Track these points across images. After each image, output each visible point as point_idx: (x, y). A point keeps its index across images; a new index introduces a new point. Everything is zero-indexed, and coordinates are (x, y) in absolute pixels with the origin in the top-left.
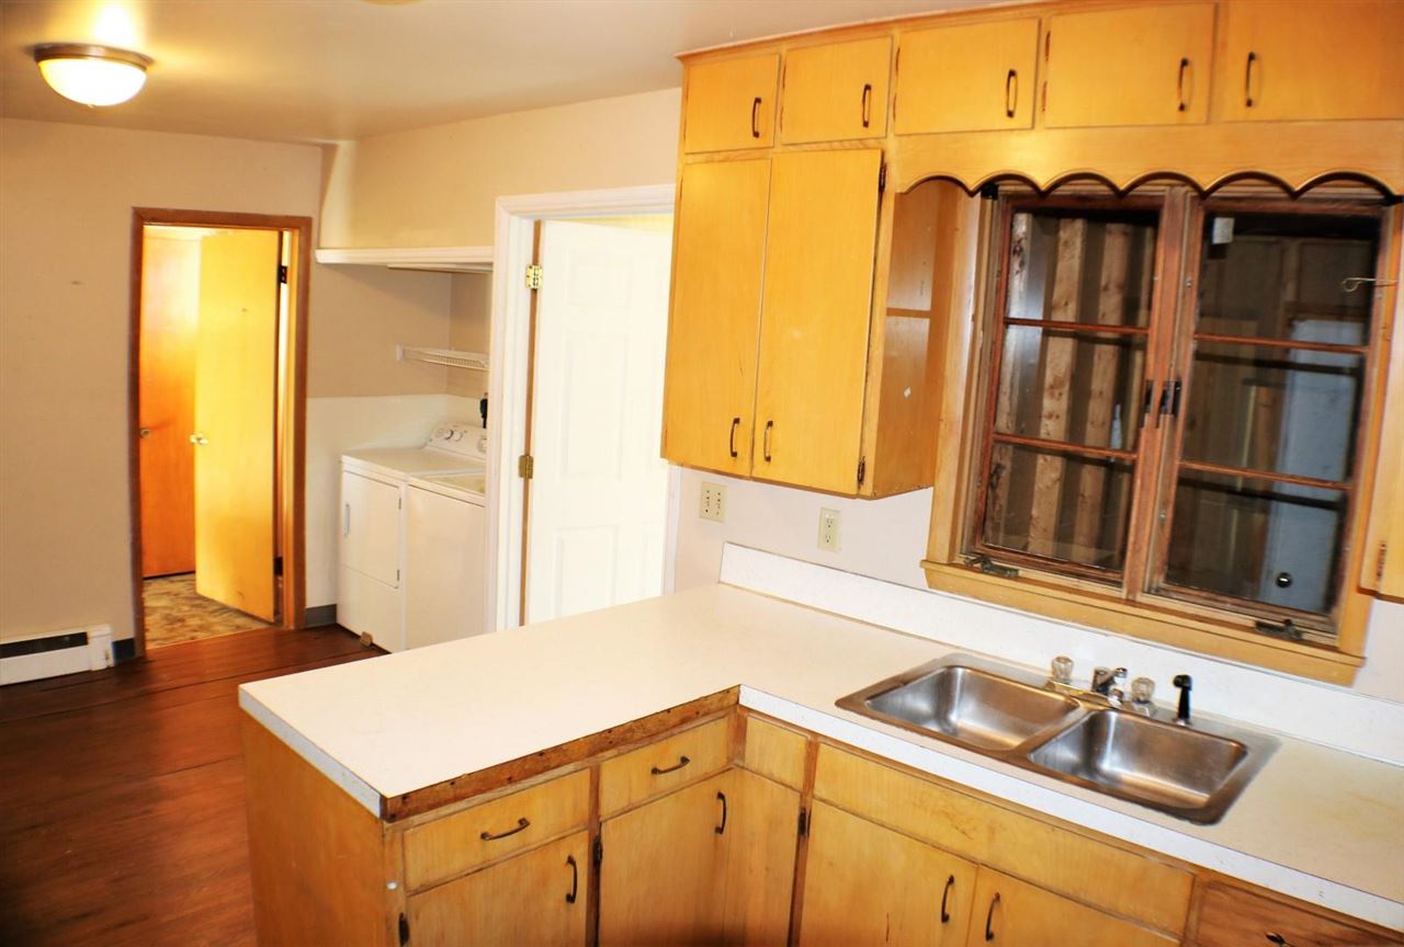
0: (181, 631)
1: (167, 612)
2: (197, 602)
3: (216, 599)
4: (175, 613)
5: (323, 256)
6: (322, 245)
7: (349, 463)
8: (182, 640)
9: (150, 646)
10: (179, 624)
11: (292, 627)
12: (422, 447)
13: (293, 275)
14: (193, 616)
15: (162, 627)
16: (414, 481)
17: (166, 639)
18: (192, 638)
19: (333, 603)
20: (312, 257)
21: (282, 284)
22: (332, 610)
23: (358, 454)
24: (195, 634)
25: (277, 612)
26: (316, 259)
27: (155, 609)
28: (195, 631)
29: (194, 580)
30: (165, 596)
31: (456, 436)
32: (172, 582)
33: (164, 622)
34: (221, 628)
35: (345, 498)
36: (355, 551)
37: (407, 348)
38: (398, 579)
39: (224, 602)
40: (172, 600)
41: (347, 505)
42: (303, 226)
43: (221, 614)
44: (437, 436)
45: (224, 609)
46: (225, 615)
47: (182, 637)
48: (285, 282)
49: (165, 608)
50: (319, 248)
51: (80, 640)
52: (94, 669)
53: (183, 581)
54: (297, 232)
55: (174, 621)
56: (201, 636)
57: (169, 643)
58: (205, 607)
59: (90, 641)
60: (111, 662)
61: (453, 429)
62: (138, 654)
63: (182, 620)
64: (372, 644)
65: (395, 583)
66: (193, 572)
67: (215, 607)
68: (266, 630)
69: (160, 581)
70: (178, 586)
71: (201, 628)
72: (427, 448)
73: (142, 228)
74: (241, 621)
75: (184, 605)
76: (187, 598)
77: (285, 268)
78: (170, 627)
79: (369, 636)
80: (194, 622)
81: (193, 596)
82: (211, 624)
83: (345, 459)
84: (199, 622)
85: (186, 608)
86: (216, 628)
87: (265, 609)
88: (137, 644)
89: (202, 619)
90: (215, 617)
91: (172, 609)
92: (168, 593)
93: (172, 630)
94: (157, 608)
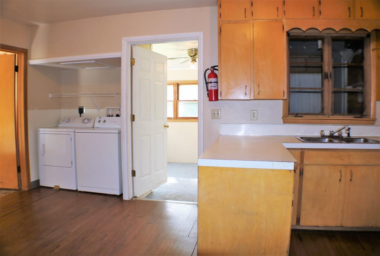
5: (32, 62)
6: (32, 59)
11: (27, 189)
13: (21, 69)
20: (28, 62)
21: (16, 72)
22: (38, 182)
25: (19, 185)
26: (29, 63)
31: (71, 121)
41: (43, 145)
42: (25, 53)
50: (30, 59)
61: (69, 119)
64: (60, 189)
65: (71, 166)
68: (15, 193)
72: (59, 126)
77: (18, 66)
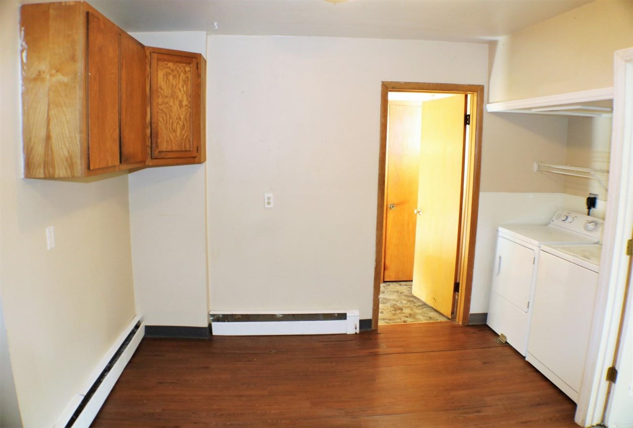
0: (400, 316)
1: (395, 302)
2: (411, 299)
3: (421, 299)
4: (399, 305)
5: (490, 108)
6: (490, 101)
7: (502, 231)
8: (399, 322)
9: (381, 323)
10: (400, 311)
11: (461, 323)
12: (547, 224)
13: (473, 120)
14: (408, 307)
15: (390, 312)
16: (544, 247)
17: (390, 320)
18: (404, 322)
19: (485, 312)
20: (484, 108)
21: (467, 125)
22: (485, 316)
23: (508, 226)
24: (406, 319)
25: (453, 313)
26: (486, 110)
27: (387, 300)
28: (407, 317)
29: (412, 286)
30: (395, 293)
31: (570, 219)
32: (401, 285)
33: (392, 309)
34: (421, 317)
35: (499, 252)
36: (501, 285)
37: (541, 164)
38: (528, 307)
39: (426, 302)
40: (399, 296)
41: (500, 257)
42: (479, 90)
43: (423, 308)
44: (557, 219)
45: (425, 305)
46: (425, 309)
47: (399, 320)
48: (469, 124)
49: (394, 300)
50: (488, 103)
51: (343, 316)
52: (348, 333)
53: (406, 285)
54: (475, 94)
55: (397, 309)
56: (410, 320)
57: (391, 323)
58: (415, 303)
59: (347, 318)
60: (358, 331)
61: (567, 215)
62: (373, 327)
63: (401, 309)
64: (506, 342)
65: (526, 310)
66: (412, 281)
67: (420, 304)
68: (445, 322)
69: (394, 283)
70: (402, 288)
71: (410, 315)
72: (550, 225)
73: (387, 93)
74: (433, 314)
75: (404, 300)
76: (406, 296)
77: (469, 115)
78: (394, 312)
79: (505, 337)
80: (407, 311)
81: (411, 295)
82: (416, 314)
83: (501, 229)
84: (410, 312)
85: (404, 302)
86: (419, 317)
87: (447, 310)
88: (373, 322)
89: (412, 310)
90: (419, 309)
91: (397, 301)
92: (398, 292)
93: (394, 315)
94: (390, 299)
